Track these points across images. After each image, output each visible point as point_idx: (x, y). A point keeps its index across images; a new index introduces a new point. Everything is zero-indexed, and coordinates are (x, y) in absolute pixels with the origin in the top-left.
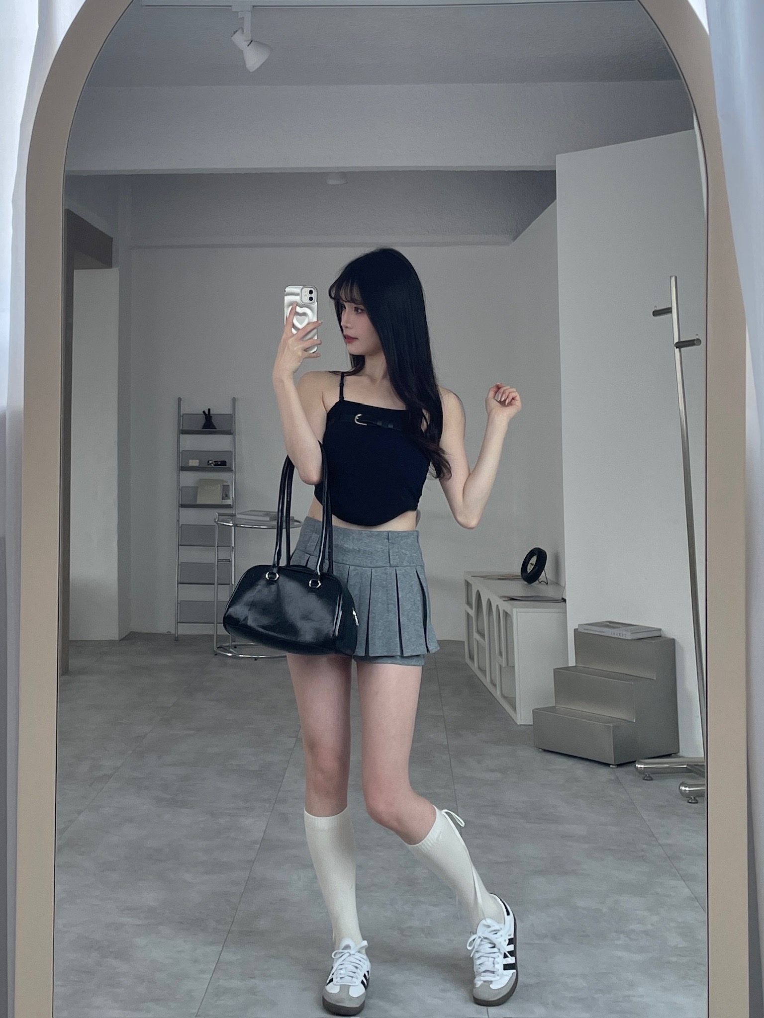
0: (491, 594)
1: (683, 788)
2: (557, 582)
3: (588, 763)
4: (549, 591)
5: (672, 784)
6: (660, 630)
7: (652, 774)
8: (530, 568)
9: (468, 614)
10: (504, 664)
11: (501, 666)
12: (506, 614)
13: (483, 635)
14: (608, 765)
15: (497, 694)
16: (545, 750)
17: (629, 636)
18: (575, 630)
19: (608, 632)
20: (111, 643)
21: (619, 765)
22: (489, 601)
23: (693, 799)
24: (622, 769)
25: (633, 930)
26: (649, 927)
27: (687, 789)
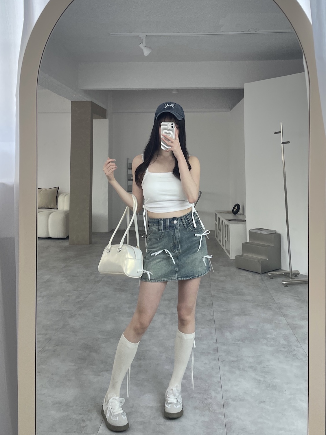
0: (223, 219)
1: (283, 282)
2: (243, 214)
3: (252, 273)
4: (241, 217)
5: (280, 280)
6: (276, 231)
7: (273, 276)
8: (235, 210)
9: (216, 224)
10: (227, 240)
12: (228, 226)
13: (220, 230)
14: (259, 273)
15: (224, 249)
16: (239, 268)
17: (266, 233)
18: (249, 231)
19: (259, 232)
20: (106, 233)
21: (263, 273)
22: (222, 220)
23: (286, 285)
24: (264, 275)
25: (268, 338)
26: (274, 336)
27: (284, 282)
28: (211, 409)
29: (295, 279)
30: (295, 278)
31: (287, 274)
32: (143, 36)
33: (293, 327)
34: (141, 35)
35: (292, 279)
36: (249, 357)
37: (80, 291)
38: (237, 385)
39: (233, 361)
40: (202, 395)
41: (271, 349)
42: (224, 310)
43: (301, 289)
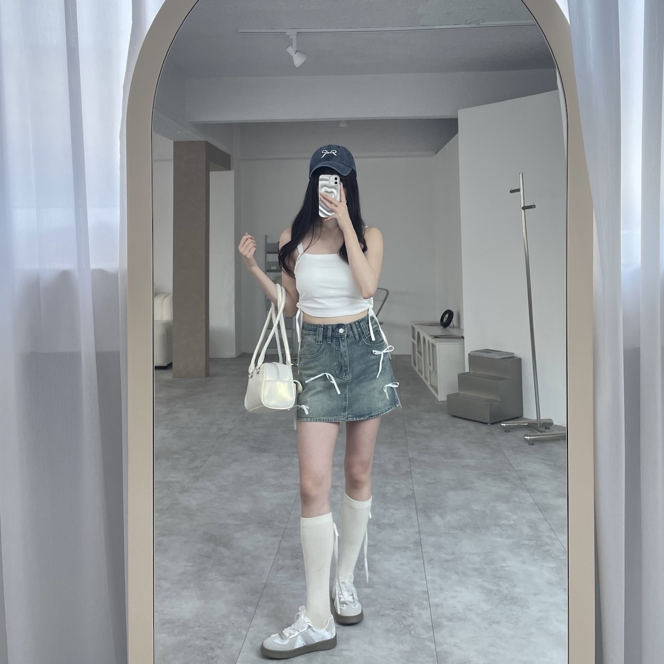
0: (425, 334)
1: (526, 438)
2: (459, 327)
3: (475, 423)
4: (455, 332)
5: (521, 433)
6: (513, 354)
7: (510, 428)
8: (445, 320)
9: (413, 343)
10: (432, 370)
11: (430, 371)
12: (433, 345)
13: (420, 353)
14: (487, 424)
15: (428, 384)
16: (454, 416)
17: (497, 357)
18: (469, 354)
19: (486, 355)
21: (492, 424)
22: (424, 337)
23: (531, 443)
24: (494, 426)
25: (503, 524)
26: (512, 522)
27: (528, 438)
28: (413, 632)
29: (545, 432)
30: (546, 430)
31: (533, 425)
32: (292, 33)
33: (543, 509)
34: (288, 32)
35: (541, 432)
36: (473, 554)
37: (195, 450)
38: (453, 597)
39: (447, 561)
40: (398, 612)
41: (508, 542)
42: (431, 482)
43: (557, 448)
